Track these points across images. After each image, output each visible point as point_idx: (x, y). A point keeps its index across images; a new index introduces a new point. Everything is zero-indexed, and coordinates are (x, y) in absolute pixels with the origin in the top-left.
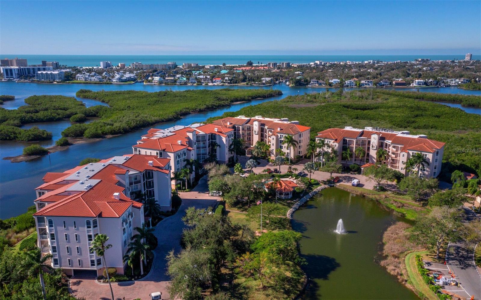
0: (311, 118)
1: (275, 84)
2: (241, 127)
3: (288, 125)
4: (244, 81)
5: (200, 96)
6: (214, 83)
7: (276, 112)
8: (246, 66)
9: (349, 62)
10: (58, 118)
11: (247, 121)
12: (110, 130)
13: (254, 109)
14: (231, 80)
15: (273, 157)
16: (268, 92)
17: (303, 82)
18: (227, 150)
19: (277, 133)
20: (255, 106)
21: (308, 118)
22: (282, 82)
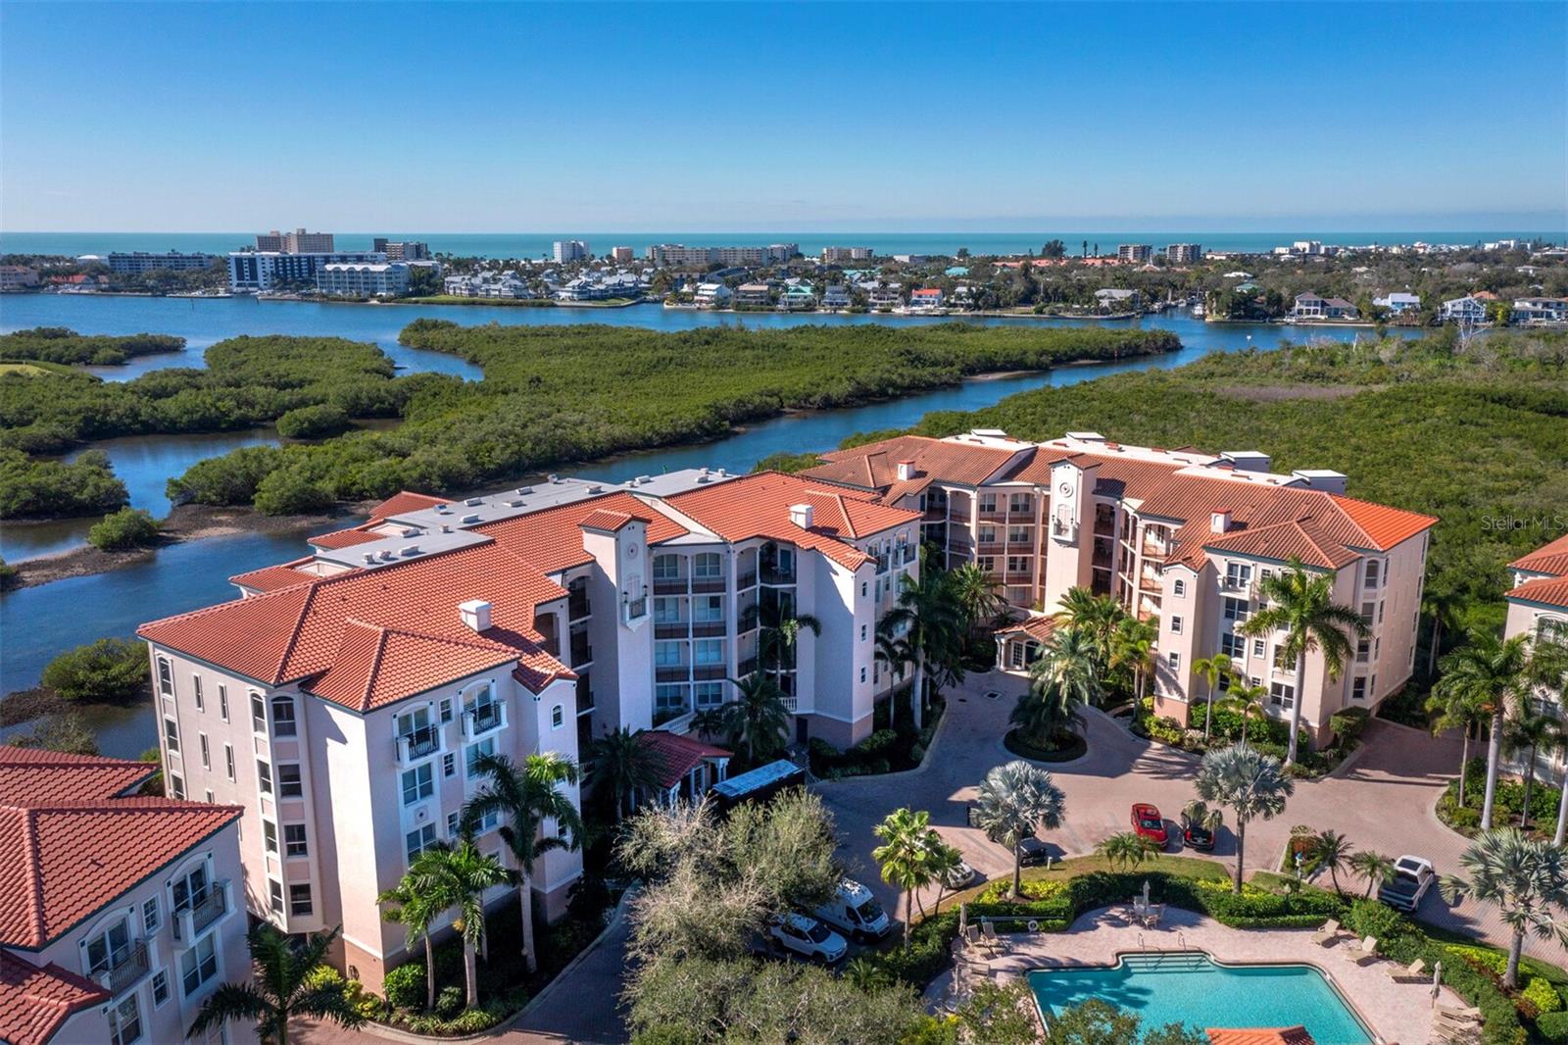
0: (1343, 452)
1: (1148, 313)
2: (973, 495)
3: (1278, 494)
4: (1026, 299)
5: (843, 348)
6: (914, 308)
7: (1165, 418)
8: (1041, 257)
9: (1425, 248)
10: (237, 419)
11: (1014, 462)
12: (379, 478)
13: (1062, 402)
14: (976, 297)
15: (1170, 706)
16: (1124, 340)
17: (1264, 307)
18: (862, 651)
19: (1207, 548)
20: (1065, 389)
21: (1325, 449)
22: (1176, 306)
